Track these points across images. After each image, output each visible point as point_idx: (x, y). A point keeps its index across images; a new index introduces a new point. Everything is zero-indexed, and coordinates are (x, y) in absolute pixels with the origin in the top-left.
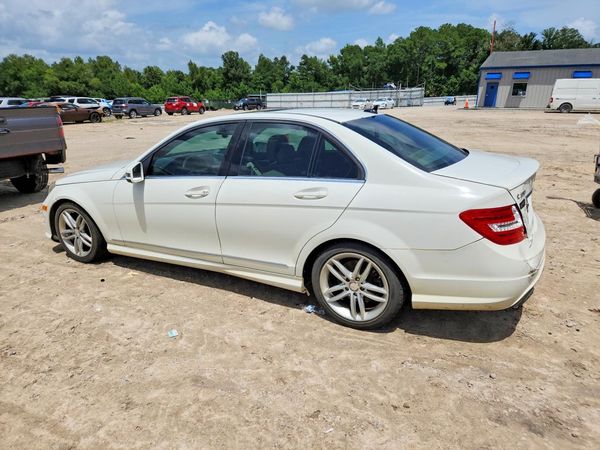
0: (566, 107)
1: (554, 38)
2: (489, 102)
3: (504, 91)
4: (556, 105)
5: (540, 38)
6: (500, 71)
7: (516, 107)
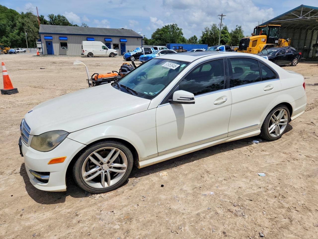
0: (90, 55)
1: (55, 20)
2: (50, 52)
3: (56, 47)
4: (86, 53)
5: (47, 19)
6: (51, 35)
7: (64, 54)
